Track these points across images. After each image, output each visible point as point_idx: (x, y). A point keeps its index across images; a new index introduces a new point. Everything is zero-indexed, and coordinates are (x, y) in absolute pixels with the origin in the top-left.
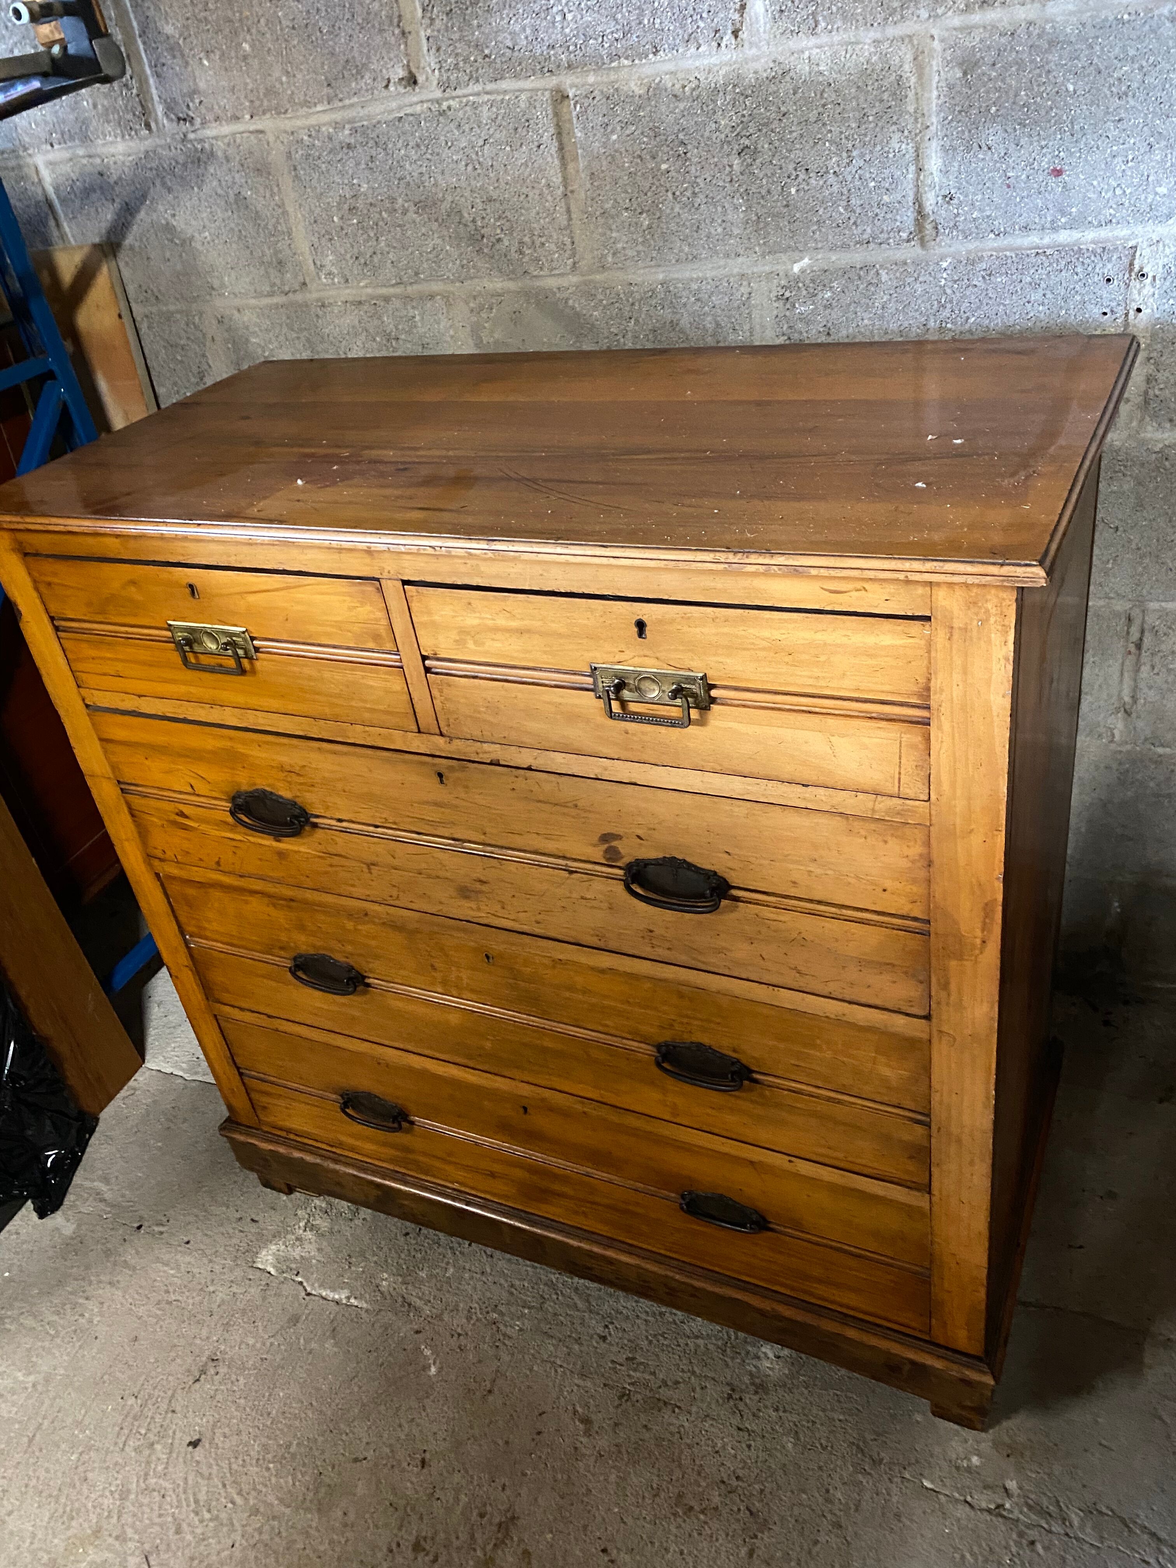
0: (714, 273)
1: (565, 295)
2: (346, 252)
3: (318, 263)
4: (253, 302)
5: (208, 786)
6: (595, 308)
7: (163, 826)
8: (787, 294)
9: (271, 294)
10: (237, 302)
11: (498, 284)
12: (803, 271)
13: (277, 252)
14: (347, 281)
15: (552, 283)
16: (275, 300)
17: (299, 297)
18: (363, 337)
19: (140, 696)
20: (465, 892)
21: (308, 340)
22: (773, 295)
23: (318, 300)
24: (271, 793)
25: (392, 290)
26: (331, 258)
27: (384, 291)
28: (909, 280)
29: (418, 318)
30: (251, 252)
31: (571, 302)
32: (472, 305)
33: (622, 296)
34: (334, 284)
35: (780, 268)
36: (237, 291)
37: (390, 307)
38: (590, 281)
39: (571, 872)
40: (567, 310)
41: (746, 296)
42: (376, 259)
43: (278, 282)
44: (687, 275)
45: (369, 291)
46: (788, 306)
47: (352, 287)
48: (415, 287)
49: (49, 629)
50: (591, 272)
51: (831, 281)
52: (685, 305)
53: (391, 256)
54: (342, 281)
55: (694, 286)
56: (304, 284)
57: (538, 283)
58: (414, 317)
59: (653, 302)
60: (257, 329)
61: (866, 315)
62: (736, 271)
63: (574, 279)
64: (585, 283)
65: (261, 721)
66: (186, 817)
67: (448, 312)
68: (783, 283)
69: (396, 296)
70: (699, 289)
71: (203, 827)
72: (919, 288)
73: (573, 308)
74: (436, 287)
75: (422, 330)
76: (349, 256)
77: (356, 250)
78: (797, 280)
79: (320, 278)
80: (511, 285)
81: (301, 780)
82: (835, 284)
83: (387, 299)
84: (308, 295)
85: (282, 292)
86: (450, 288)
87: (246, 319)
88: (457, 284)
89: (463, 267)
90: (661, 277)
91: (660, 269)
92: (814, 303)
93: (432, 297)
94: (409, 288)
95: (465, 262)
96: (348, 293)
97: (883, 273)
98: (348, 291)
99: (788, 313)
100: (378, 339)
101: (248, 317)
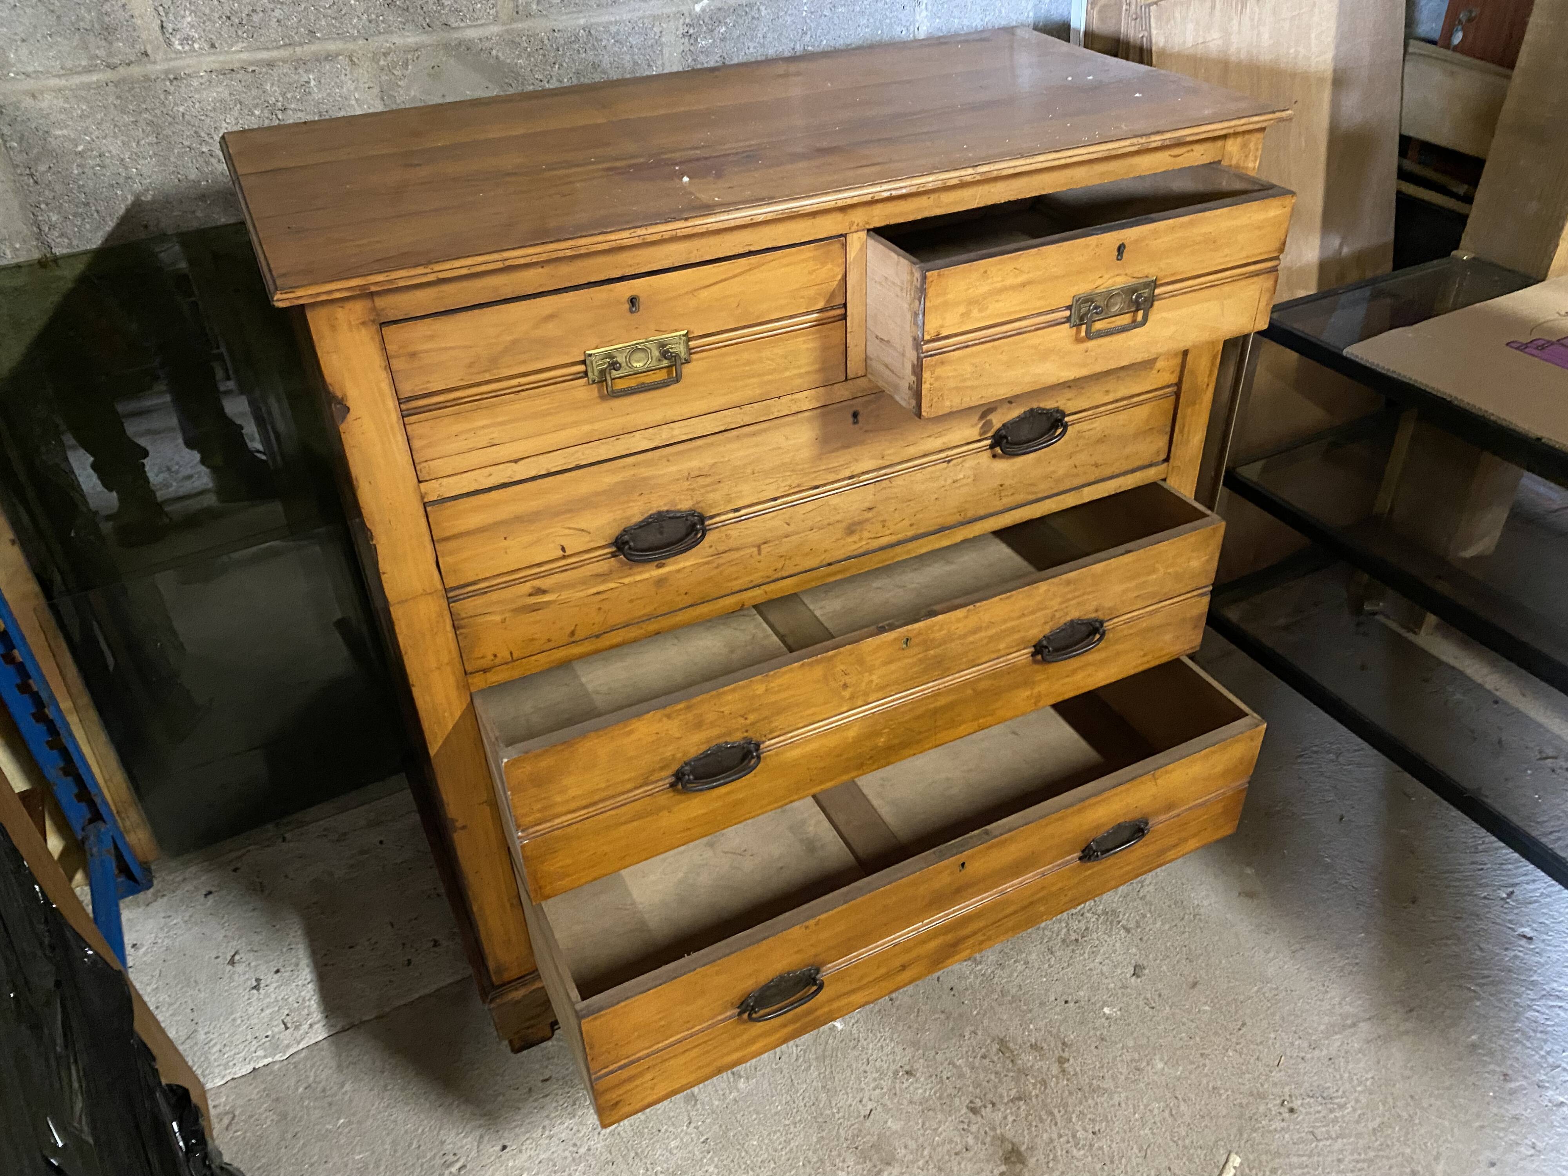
0: (629, 16)
1: (487, 45)
2: (212, 10)
3: (170, 27)
4: (54, 82)
5: (587, 538)
6: (519, 56)
7: (504, 621)
8: (691, 31)
9: (88, 70)
10: (30, 84)
11: (411, 39)
12: (703, 10)
13: (101, 15)
14: (213, 46)
15: (472, 34)
16: (94, 78)
17: (136, 71)
18: (236, 113)
19: (516, 461)
20: (851, 530)
21: (150, 123)
22: (680, 33)
23: (167, 72)
24: (667, 511)
25: (275, 54)
26: (189, 19)
27: (264, 55)
28: (781, 14)
29: (313, 83)
30: (59, 17)
31: (494, 52)
32: (382, 63)
33: (546, 42)
34: (195, 51)
35: (684, 9)
36: (30, 69)
37: (275, 73)
38: (512, 30)
39: (949, 461)
40: (492, 61)
41: (658, 34)
42: (256, 18)
43: (102, 53)
44: (606, 18)
45: (244, 56)
46: (692, 41)
47: (221, 53)
48: (306, 47)
49: (394, 417)
50: (513, 20)
51: (725, 18)
52: (605, 47)
53: (277, 13)
54: (206, 47)
55: (613, 29)
56: (146, 54)
57: (456, 35)
58: (308, 82)
59: (576, 46)
60: (63, 116)
61: (751, 45)
62: (648, 13)
63: (495, 29)
64: (507, 31)
65: (676, 432)
66: (544, 592)
67: (351, 73)
68: (687, 21)
69: (285, 61)
70: (618, 33)
71: (565, 595)
72: (789, 19)
73: (497, 57)
74: (332, 46)
75: (317, 95)
76: (216, 15)
77: (227, 8)
78: (699, 17)
79: (169, 44)
80: (424, 39)
81: (708, 480)
82: (728, 20)
83: (271, 64)
84: (149, 67)
85: (108, 66)
86: (351, 46)
87: (45, 105)
88: (361, 42)
89: (370, 22)
90: (582, 22)
91: (581, 15)
92: (712, 38)
93: (330, 57)
94: (298, 49)
95: (373, 16)
96: (211, 61)
97: (762, 8)
98: (213, 58)
99: (692, 48)
100: (257, 112)
101: (46, 102)
